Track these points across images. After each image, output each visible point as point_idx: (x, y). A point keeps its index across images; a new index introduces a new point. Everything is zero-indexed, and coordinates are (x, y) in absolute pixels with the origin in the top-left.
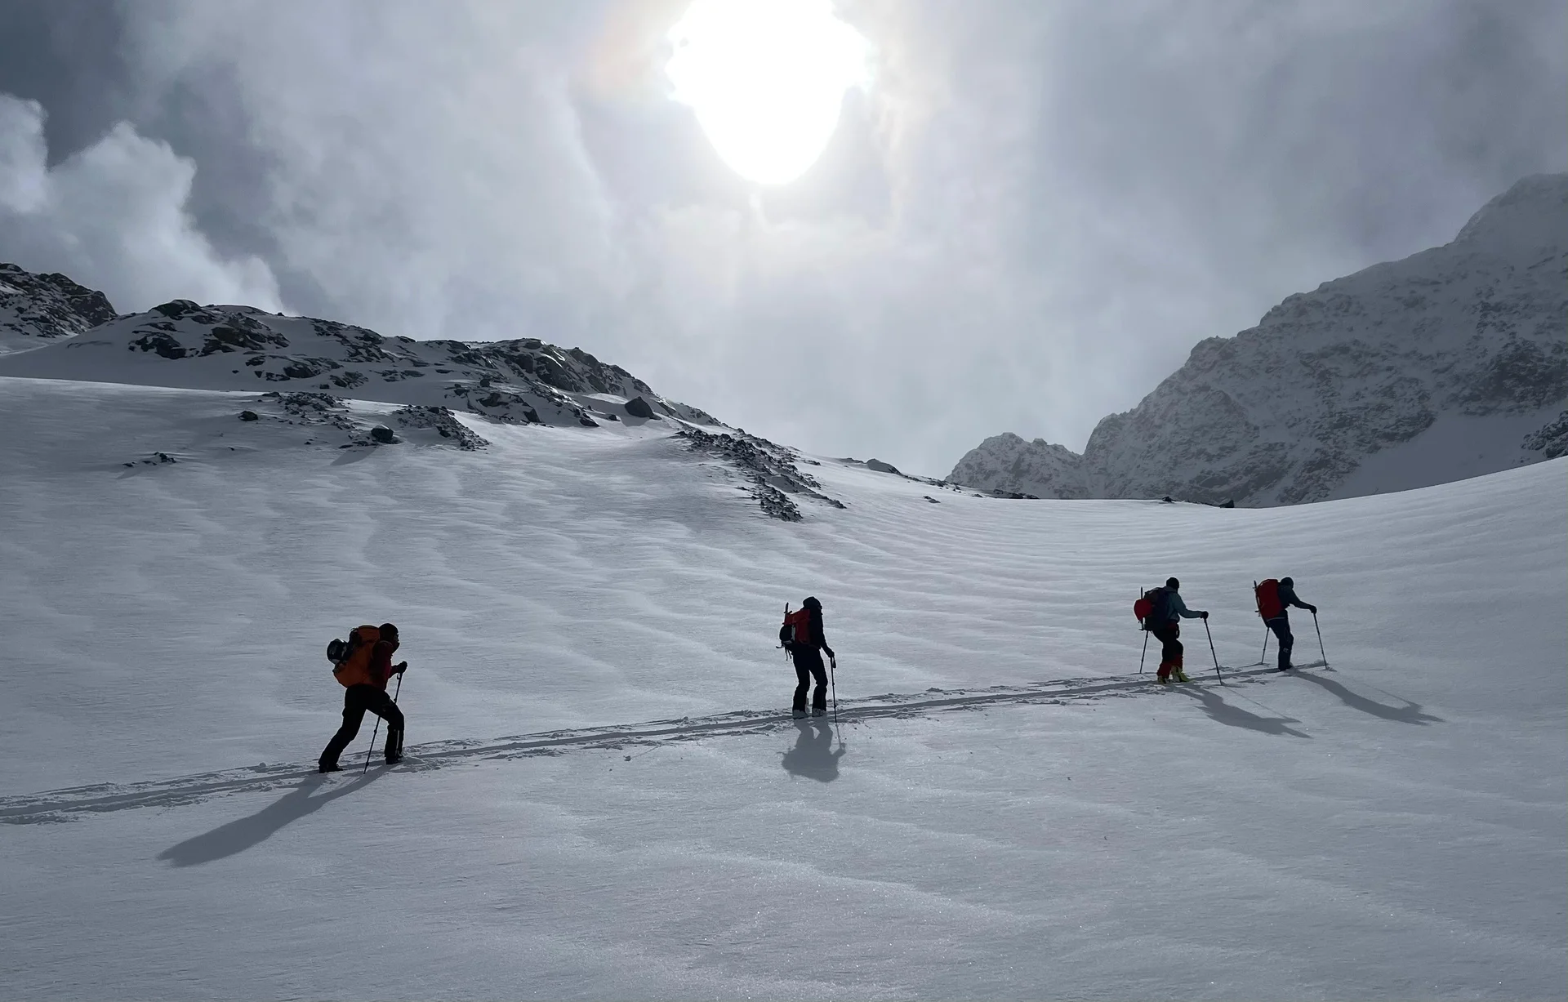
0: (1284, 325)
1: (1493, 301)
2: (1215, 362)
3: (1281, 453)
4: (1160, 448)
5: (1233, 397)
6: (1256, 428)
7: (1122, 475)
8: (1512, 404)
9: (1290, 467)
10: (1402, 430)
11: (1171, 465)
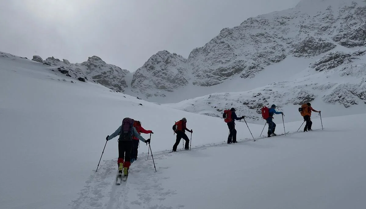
0: (247, 26)
1: (304, 25)
2: (227, 35)
3: (242, 63)
4: (209, 59)
5: (231, 46)
6: (236, 55)
7: (197, 66)
8: (307, 54)
9: (245, 67)
10: (276, 59)
11: (211, 64)
